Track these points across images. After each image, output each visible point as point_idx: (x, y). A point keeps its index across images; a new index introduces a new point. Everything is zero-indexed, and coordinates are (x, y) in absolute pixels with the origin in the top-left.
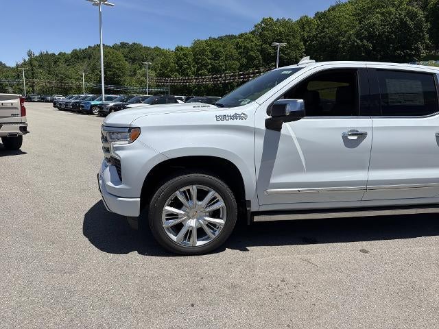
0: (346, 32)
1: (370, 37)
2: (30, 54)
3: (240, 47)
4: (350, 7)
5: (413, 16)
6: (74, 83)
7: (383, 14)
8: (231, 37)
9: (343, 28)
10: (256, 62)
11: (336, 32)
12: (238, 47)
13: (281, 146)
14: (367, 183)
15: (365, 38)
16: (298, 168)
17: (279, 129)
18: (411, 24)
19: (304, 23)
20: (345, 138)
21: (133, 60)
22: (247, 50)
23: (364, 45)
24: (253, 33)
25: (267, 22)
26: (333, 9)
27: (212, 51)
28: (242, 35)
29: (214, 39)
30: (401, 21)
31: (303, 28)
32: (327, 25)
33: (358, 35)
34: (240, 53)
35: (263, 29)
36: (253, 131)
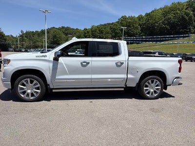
0: (158, 22)
1: (169, 24)
2: (22, 32)
3: (112, 29)
4: (160, 11)
5: (187, 14)
6: (40, 44)
7: (174, 14)
8: (109, 24)
9: (157, 20)
10: (119, 35)
11: (154, 22)
12: (111, 28)
13: (59, 66)
14: (91, 79)
15: (166, 24)
16: (66, 74)
17: (58, 60)
18: (187, 18)
19: (140, 18)
20: (81, 63)
21: (66, 34)
22: (115, 29)
23: (166, 27)
24: (118, 22)
25: (124, 18)
26: (153, 11)
27: (99, 30)
28: (113, 23)
29: (102, 25)
30: (182, 16)
31: (140, 20)
32: (150, 19)
33: (163, 23)
34: (112, 31)
35: (122, 20)
36: (49, 61)
